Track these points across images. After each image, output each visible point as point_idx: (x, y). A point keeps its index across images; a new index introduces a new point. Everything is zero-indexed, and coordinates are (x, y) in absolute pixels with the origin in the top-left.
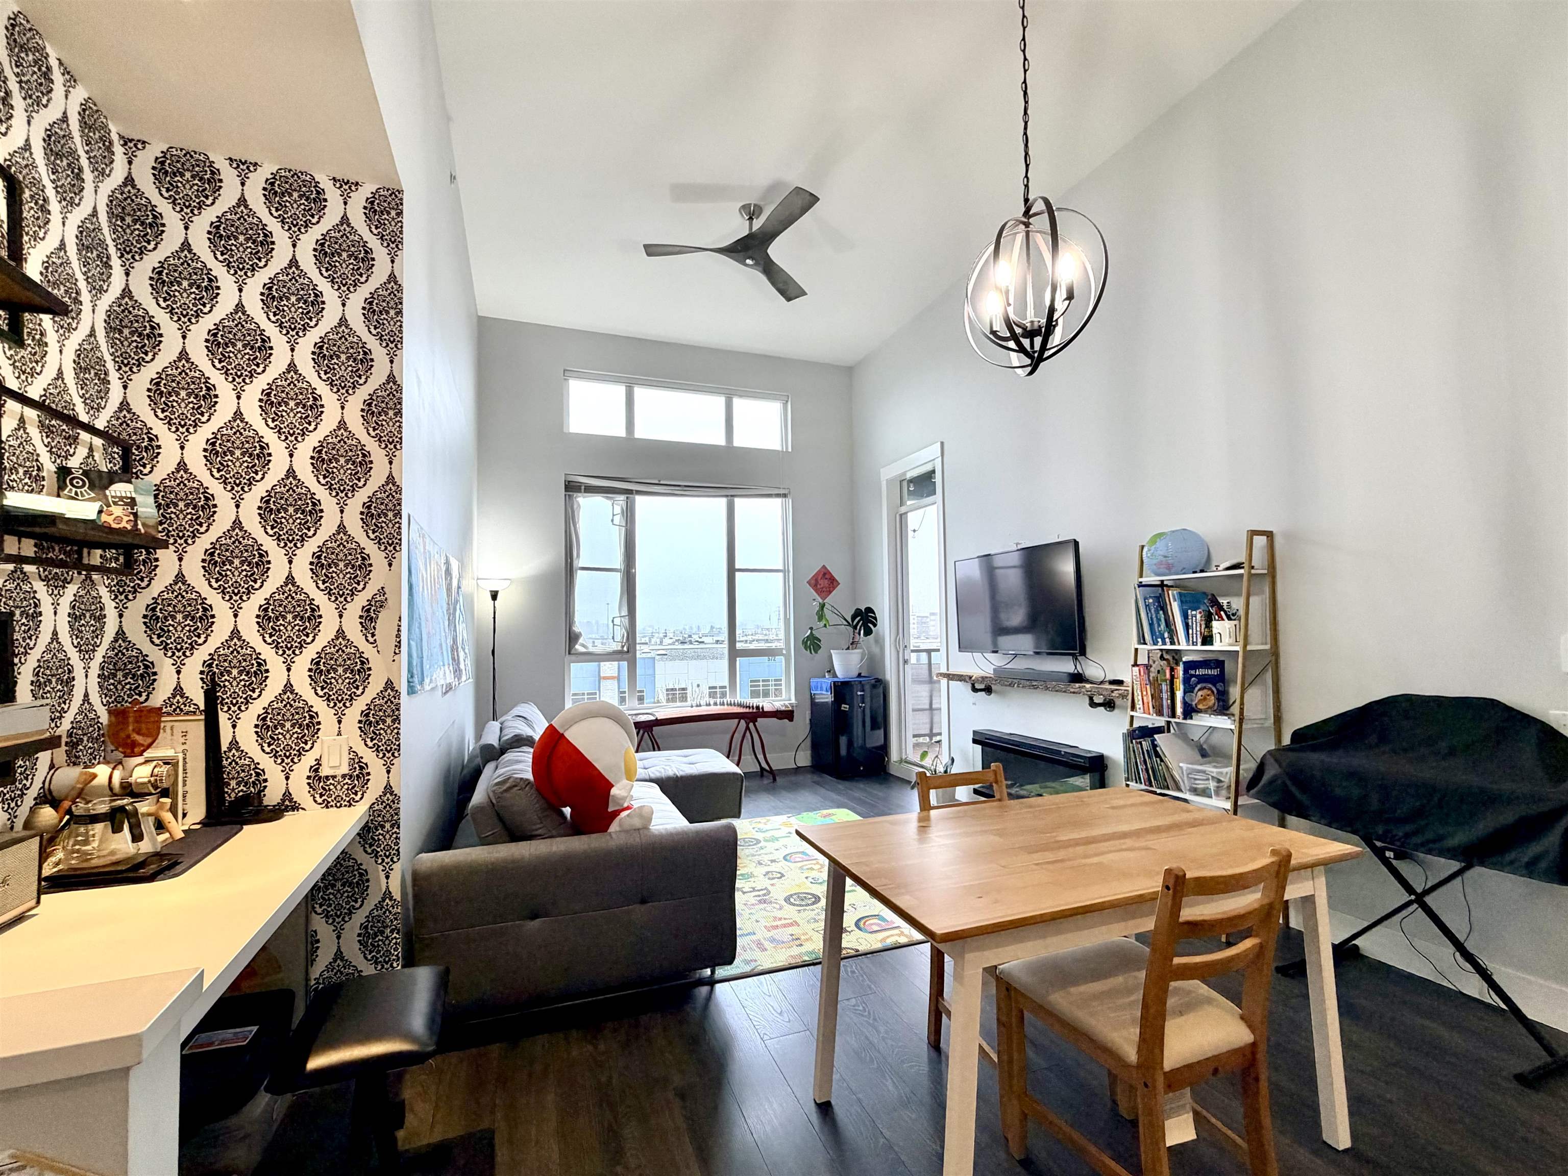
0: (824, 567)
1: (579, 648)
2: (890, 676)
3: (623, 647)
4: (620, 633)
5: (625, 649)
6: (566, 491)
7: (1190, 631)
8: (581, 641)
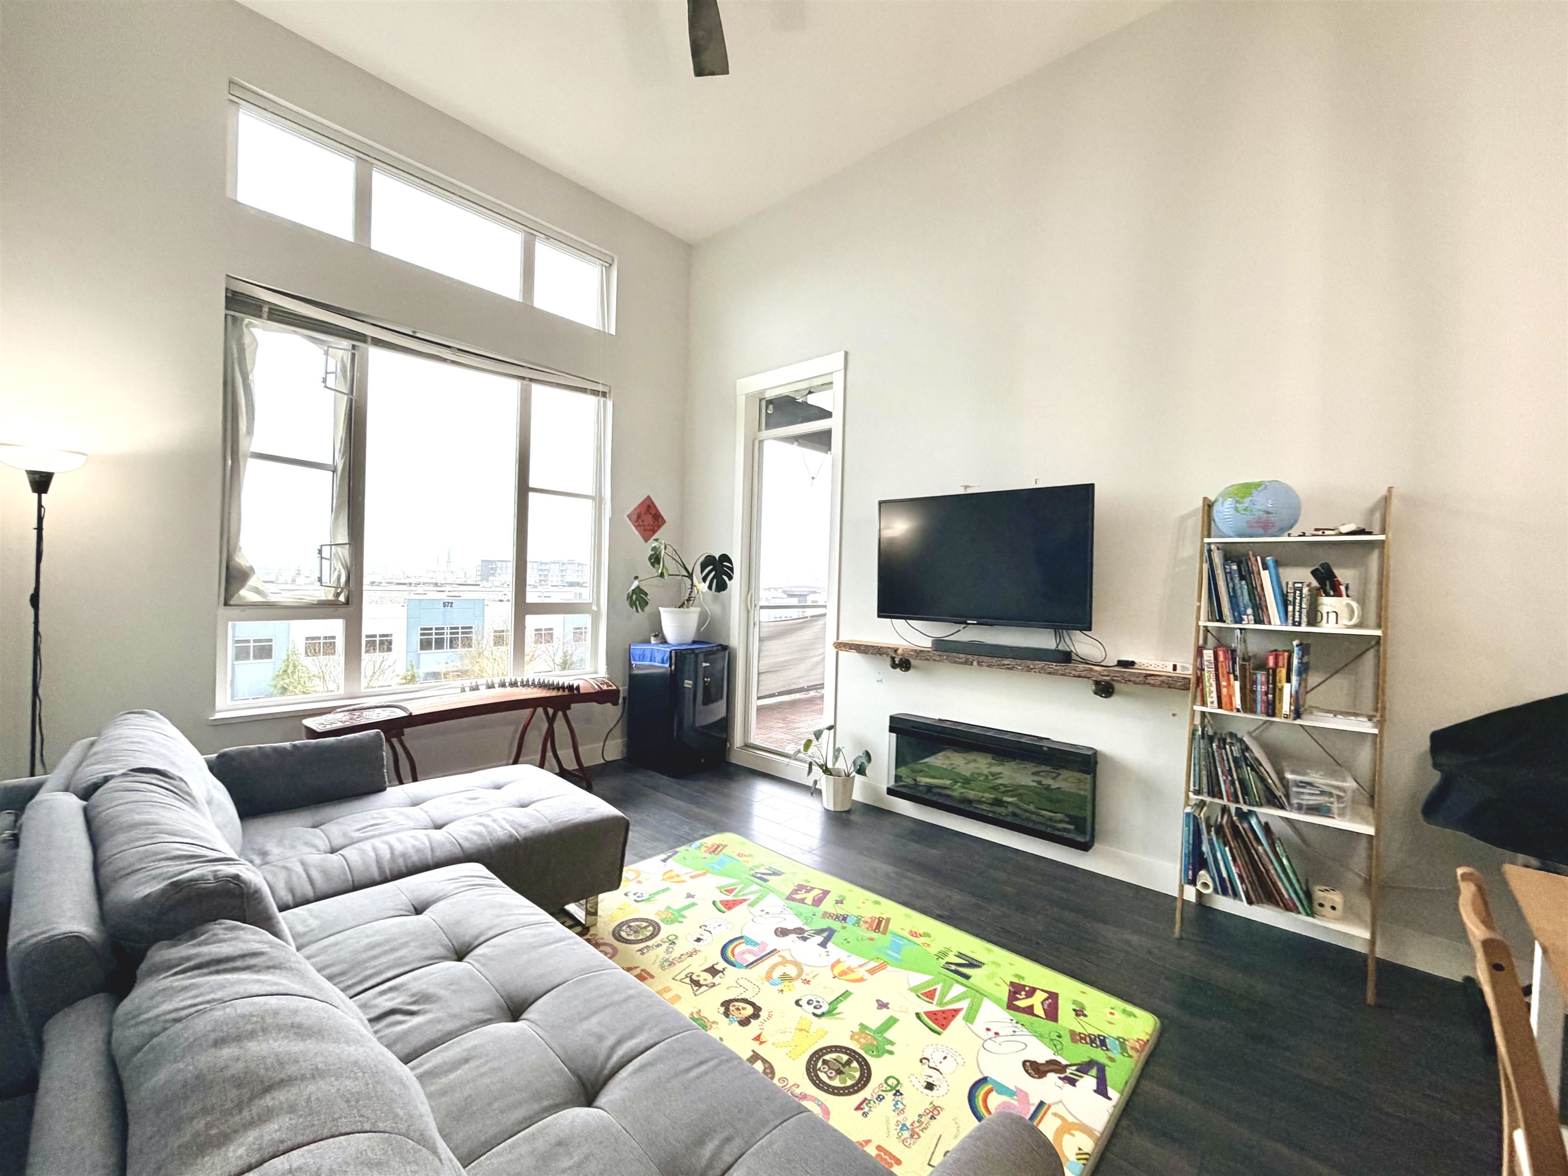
0: (649, 498)
1: (246, 594)
2: (735, 640)
3: (338, 595)
4: (336, 573)
5: (342, 598)
6: (227, 308)
7: (1290, 608)
8: (252, 582)
